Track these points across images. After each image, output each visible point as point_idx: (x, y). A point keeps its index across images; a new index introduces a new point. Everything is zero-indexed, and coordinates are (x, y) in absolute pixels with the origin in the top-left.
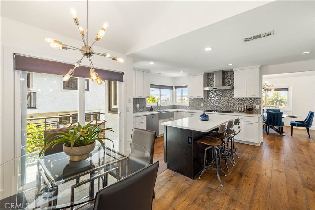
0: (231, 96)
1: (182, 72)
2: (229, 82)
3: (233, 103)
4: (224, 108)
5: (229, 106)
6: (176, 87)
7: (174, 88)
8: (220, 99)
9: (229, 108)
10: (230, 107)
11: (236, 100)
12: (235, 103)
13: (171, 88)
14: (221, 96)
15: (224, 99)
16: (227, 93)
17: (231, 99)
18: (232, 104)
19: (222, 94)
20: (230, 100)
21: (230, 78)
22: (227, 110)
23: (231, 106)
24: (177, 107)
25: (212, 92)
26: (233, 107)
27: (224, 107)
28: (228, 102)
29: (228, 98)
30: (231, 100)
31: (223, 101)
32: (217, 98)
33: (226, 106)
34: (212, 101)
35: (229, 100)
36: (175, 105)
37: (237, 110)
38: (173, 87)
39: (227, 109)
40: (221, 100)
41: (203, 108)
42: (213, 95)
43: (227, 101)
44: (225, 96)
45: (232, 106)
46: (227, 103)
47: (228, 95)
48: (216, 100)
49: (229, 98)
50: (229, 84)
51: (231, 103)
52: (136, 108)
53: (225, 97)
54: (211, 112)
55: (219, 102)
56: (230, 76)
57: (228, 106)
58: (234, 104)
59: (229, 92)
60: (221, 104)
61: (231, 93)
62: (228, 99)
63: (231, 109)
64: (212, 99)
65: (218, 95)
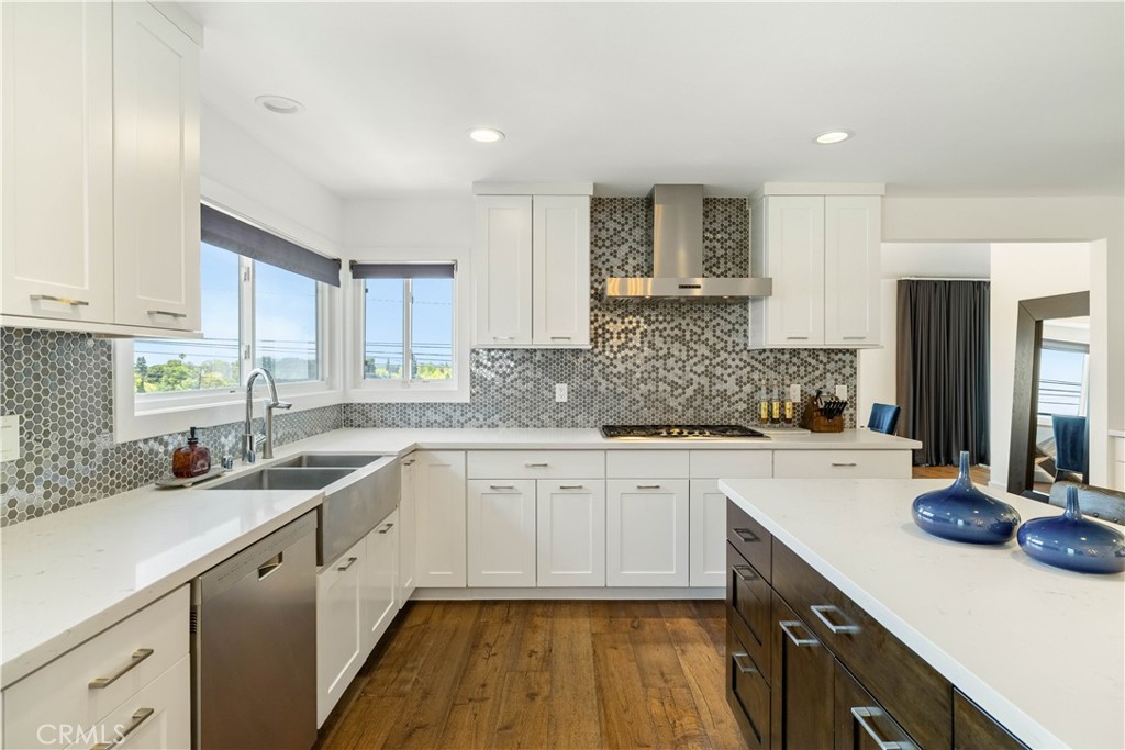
0: (725, 338)
2: (714, 261)
3: (732, 380)
4: (685, 408)
5: (714, 393)
6: (359, 270)
7: (345, 273)
8: (669, 355)
9: (716, 408)
10: (718, 399)
11: (747, 364)
12: (745, 379)
13: (328, 269)
14: (675, 338)
15: (689, 358)
16: (703, 325)
17: (723, 355)
18: (731, 387)
19: (679, 327)
20: (718, 360)
21: (719, 236)
22: (704, 418)
23: (723, 395)
24: (374, 415)
25: (622, 316)
26: (733, 399)
27: (691, 400)
28: (711, 375)
29: (707, 353)
30: (722, 364)
31: (682, 369)
32: (648, 352)
33: (699, 397)
34: (621, 368)
35: (714, 362)
38: (337, 263)
39: (703, 414)
40: (671, 362)
41: (562, 415)
42: (626, 331)
43: (703, 369)
44: (695, 338)
45: (729, 394)
46: (704, 381)
47: (708, 334)
48: (647, 360)
49: (713, 349)
50: (714, 269)
51: (725, 377)
53: (692, 344)
55: (662, 373)
56: (717, 226)
57: (706, 393)
58: (739, 382)
59: (716, 316)
60: (674, 385)
61: (722, 322)
62: (711, 355)
63: (721, 411)
64: (619, 356)
65: (657, 333)
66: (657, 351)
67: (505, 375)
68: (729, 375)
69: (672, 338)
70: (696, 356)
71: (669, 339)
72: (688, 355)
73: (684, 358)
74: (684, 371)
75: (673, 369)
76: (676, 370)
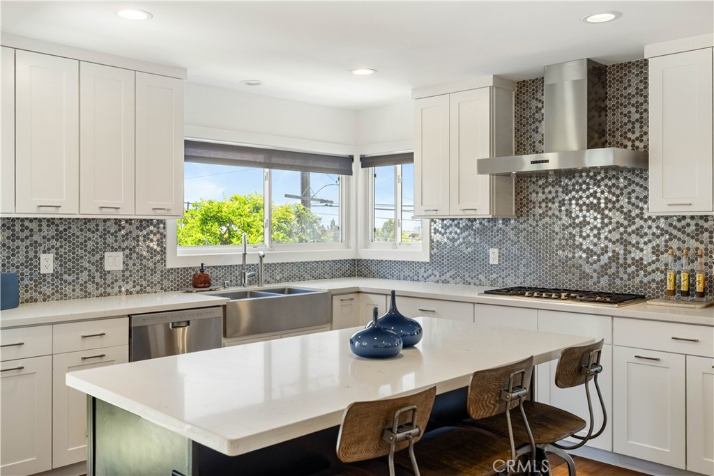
0: (641, 204)
1: (363, 72)
2: (630, 126)
3: (648, 249)
4: (601, 275)
5: (629, 261)
6: (367, 162)
7: (357, 164)
8: (585, 223)
9: (632, 276)
10: (633, 268)
11: (664, 232)
12: (662, 248)
13: (343, 165)
14: (590, 207)
15: (604, 225)
16: (618, 192)
17: (639, 222)
18: (647, 255)
19: (594, 195)
20: (633, 227)
21: (633, 101)
22: (620, 286)
23: (639, 263)
24: (374, 268)
25: (543, 187)
26: (649, 269)
27: (606, 267)
28: (626, 243)
29: (622, 221)
30: (637, 232)
31: (598, 236)
32: (566, 220)
33: (614, 265)
34: (541, 235)
35: (629, 230)
36: (363, 258)
37: (670, 286)
38: (351, 159)
39: (618, 281)
40: (586, 230)
41: (494, 276)
42: (546, 200)
43: (618, 236)
44: (610, 206)
45: (645, 263)
46: (619, 249)
47: (624, 201)
48: (565, 227)
49: (628, 216)
50: (629, 135)
51: (641, 246)
52: (104, 274)
53: (606, 212)
54: (523, 295)
55: (579, 240)
56: (632, 90)
57: (621, 261)
58: (656, 251)
59: (631, 182)
60: (589, 252)
61: (637, 189)
62: (626, 223)
63: (637, 280)
64: (540, 224)
65: (574, 202)
66: (574, 219)
67: (453, 240)
68: (645, 243)
69: (588, 206)
70: (610, 223)
71: (584, 208)
72: (602, 223)
73: (599, 225)
74: (599, 239)
75: (588, 236)
76: (591, 238)
